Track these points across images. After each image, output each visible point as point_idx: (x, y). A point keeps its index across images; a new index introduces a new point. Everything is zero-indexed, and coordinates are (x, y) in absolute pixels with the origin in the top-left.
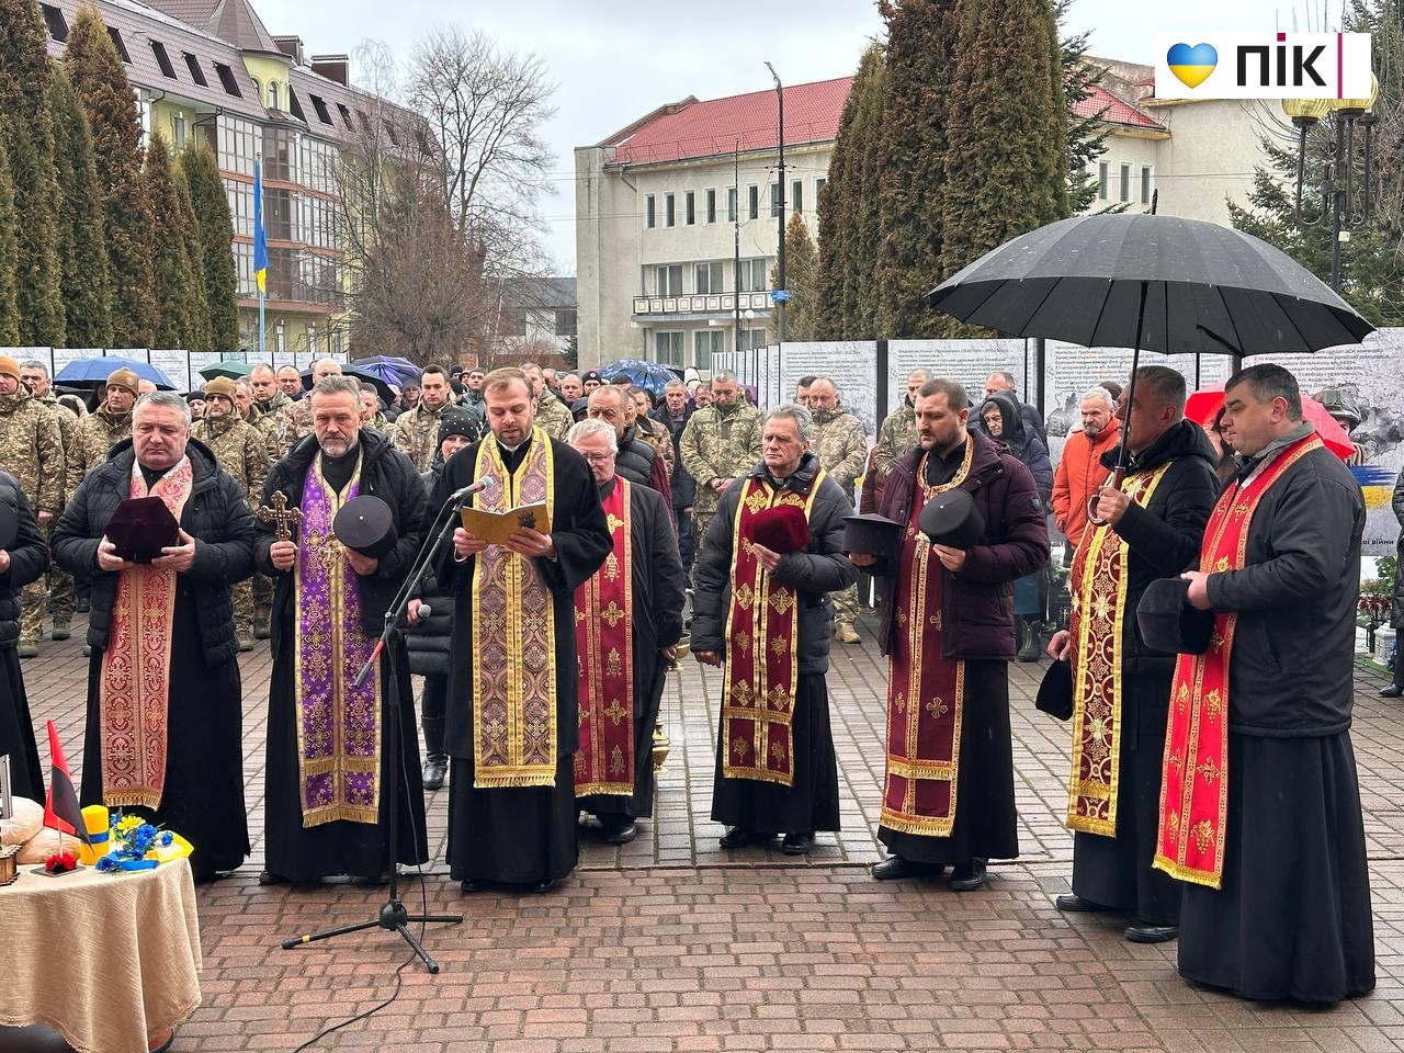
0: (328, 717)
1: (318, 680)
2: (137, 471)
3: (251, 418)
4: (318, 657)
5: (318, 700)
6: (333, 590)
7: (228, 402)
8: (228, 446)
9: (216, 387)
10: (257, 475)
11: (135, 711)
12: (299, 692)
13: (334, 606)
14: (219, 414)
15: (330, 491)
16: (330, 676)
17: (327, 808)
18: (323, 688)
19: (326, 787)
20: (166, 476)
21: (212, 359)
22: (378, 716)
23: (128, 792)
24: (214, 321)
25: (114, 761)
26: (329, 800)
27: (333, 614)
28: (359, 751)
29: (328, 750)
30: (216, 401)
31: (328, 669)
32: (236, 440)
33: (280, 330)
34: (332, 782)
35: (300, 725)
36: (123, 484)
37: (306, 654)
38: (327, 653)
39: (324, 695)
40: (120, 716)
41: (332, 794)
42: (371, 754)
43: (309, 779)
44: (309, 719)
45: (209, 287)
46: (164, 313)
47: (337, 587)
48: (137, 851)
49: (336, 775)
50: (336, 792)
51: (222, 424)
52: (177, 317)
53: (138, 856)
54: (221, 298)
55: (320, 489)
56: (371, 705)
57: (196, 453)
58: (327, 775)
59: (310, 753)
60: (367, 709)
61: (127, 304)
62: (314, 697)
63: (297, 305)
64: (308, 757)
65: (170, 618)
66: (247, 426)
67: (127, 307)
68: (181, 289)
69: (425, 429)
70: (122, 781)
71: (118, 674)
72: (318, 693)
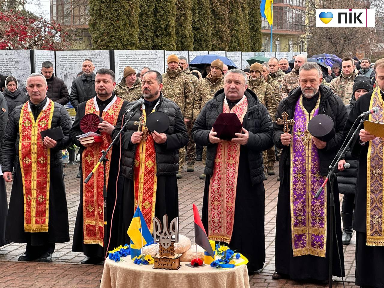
0: (304, 210)
1: (300, 194)
2: (226, 102)
3: (268, 80)
4: (300, 184)
5: (300, 202)
6: (307, 155)
7: (259, 74)
8: (259, 92)
9: (254, 67)
10: (270, 105)
11: (222, 202)
12: (292, 198)
13: (307, 162)
14: (255, 79)
15: (306, 112)
16: (305, 192)
17: (304, 249)
18: (302, 197)
19: (303, 240)
20: (237, 104)
21: (251, 55)
22: (326, 211)
23: (218, 236)
24: (252, 39)
25: (214, 223)
26: (304, 246)
27: (307, 165)
28: (317, 225)
29: (304, 224)
30: (254, 73)
31: (304, 189)
32: (262, 90)
33: (277, 42)
34: (306, 238)
35: (292, 213)
36: (220, 107)
37: (295, 182)
38: (304, 182)
39: (302, 200)
40: (216, 204)
41: (306, 243)
42: (322, 227)
43: (296, 236)
44: (296, 210)
45: (250, 24)
46: (232, 36)
47: (308, 154)
48: (226, 261)
49: (307, 235)
50: (307, 242)
51: (257, 83)
52: (237, 37)
53: (227, 262)
54: (255, 29)
55: (301, 111)
56: (323, 205)
57: (249, 95)
58: (303, 235)
59: (296, 225)
60: (321, 207)
61: (217, 32)
62: (298, 201)
63: (285, 31)
64: (295, 226)
65: (238, 164)
66: (266, 84)
67: (218, 34)
68: (239, 26)
69: (343, 85)
70: (216, 231)
71: (216, 186)
72: (300, 199)
